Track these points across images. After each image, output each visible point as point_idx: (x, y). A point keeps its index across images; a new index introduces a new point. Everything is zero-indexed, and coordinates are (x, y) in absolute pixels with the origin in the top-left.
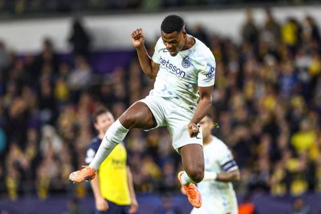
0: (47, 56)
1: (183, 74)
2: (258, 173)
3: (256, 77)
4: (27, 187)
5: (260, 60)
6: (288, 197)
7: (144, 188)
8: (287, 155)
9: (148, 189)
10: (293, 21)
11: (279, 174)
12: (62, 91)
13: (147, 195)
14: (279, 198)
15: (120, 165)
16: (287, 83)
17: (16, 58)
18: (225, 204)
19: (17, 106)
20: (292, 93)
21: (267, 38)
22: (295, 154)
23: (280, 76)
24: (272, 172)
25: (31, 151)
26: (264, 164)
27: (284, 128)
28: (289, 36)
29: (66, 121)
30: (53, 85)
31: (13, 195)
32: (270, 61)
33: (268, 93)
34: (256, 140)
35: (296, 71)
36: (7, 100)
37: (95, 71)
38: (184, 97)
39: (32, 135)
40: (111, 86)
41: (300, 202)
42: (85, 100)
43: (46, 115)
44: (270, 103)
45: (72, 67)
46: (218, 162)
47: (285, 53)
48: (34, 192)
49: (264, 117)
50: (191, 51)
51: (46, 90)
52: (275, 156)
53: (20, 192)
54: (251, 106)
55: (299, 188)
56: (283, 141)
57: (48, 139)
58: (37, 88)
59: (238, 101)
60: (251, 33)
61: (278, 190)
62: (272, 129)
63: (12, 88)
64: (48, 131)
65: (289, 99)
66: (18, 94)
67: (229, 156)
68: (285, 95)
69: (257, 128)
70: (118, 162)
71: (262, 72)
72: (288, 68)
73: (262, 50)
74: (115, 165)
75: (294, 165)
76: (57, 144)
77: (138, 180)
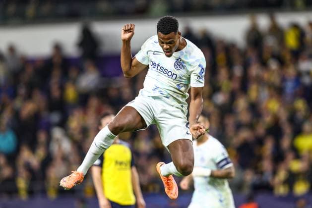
0: (57, 60)
1: (175, 76)
2: (262, 173)
3: (260, 81)
4: (38, 187)
5: (264, 64)
6: (290, 197)
7: (151, 188)
8: (290, 156)
9: (154, 189)
10: (295, 26)
11: (282, 175)
12: (71, 94)
13: (154, 195)
14: (282, 198)
15: (123, 166)
16: (289, 86)
17: (27, 62)
18: (221, 201)
19: (28, 109)
20: (295, 96)
21: (270, 42)
22: (297, 155)
23: (284, 80)
24: (275, 172)
25: (41, 153)
26: (267, 165)
27: (287, 130)
28: (291, 41)
29: (74, 123)
30: (62, 88)
31: (23, 195)
32: (274, 65)
33: (271, 96)
34: (260, 142)
35: (299, 75)
36: (18, 103)
37: (104, 75)
38: (175, 96)
39: (42, 137)
40: (119, 89)
41: (302, 202)
42: (94, 103)
43: (55, 117)
44: (273, 106)
45: (81, 71)
46: (213, 160)
47: (288, 57)
48: (44, 192)
49: (268, 119)
50: (183, 52)
51: (56, 93)
52: (279, 158)
53: (31, 192)
54: (255, 109)
55: (301, 188)
56: (286, 143)
57: (58, 140)
58: (47, 91)
59: (242, 104)
60: (255, 38)
61: (281, 190)
62: (275, 131)
63: (22, 91)
64: (57, 133)
65: (292, 103)
66: (29, 97)
67: (223, 154)
68: (288, 98)
69: (261, 130)
70: (121, 163)
71: (266, 76)
72: (291, 71)
73: (266, 55)
74: (118, 166)
75: (296, 166)
76: (67, 146)
77: (145, 180)
